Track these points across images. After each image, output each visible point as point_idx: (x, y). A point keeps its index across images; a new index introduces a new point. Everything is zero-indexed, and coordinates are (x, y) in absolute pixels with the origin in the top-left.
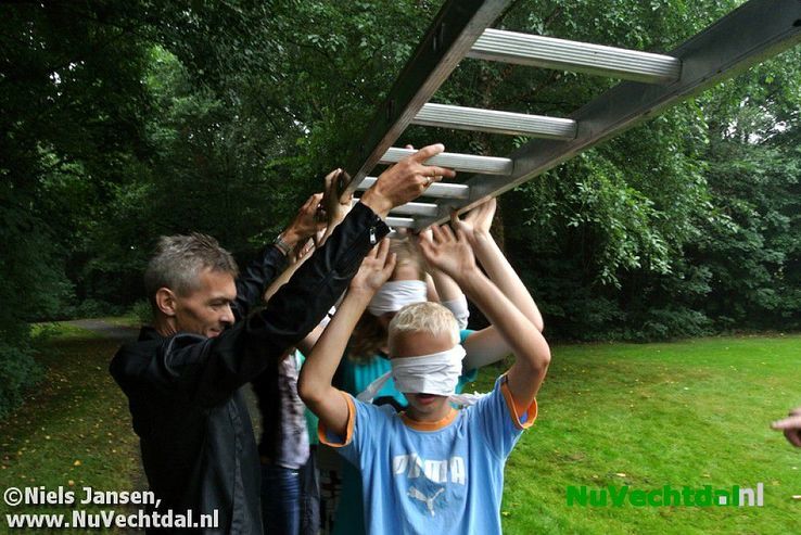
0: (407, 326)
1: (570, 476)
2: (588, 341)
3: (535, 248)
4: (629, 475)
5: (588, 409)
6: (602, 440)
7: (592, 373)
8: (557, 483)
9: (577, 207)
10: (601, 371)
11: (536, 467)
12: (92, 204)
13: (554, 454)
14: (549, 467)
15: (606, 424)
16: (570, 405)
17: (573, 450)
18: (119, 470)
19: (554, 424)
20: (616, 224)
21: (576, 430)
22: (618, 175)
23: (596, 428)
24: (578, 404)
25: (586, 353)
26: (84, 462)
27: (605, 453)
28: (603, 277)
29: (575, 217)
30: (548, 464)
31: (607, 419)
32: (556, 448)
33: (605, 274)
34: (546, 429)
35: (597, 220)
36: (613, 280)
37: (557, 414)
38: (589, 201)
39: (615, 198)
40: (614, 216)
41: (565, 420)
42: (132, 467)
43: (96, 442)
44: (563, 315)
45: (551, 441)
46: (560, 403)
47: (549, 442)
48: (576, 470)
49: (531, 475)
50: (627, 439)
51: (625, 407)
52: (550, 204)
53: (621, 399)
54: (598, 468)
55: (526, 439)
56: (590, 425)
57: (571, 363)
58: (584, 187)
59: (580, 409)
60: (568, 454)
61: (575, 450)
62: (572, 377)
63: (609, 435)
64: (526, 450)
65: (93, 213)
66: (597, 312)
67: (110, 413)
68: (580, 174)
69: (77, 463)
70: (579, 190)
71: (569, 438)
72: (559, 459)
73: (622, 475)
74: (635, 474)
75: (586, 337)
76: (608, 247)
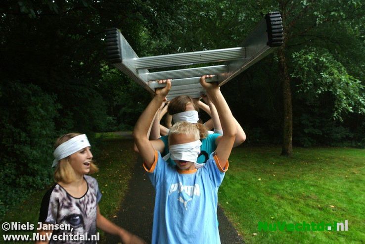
0: (174, 131)
1: (308, 205)
2: (333, 146)
3: (308, 103)
4: (336, 206)
5: (325, 177)
6: (328, 191)
7: (331, 161)
8: (300, 207)
9: (321, 84)
10: (336, 160)
11: (292, 200)
12: (121, 85)
13: (302, 195)
14: (299, 200)
15: (331, 184)
16: (316, 175)
17: (312, 194)
18: (121, 189)
19: (307, 182)
20: (339, 92)
21: (316, 185)
22: (343, 69)
23: (326, 185)
24: (321, 174)
25: (332, 152)
26: (108, 185)
27: (327, 196)
28: (335, 117)
29: (320, 89)
30: (298, 199)
31: (332, 181)
32: (304, 193)
33: (335, 115)
34: (302, 184)
35: (331, 90)
36: (339, 118)
37: (309, 178)
38: (328, 81)
39: (340, 80)
40: (340, 88)
41: (313, 181)
42: (126, 188)
43: (114, 178)
44: (321, 134)
45: (303, 189)
46: (312, 173)
47: (302, 190)
48: (311, 203)
49: (289, 203)
50: (340, 191)
51: (343, 176)
52: (309, 83)
53: (343, 173)
54: (322, 202)
55: (291, 188)
56: (324, 184)
57: (323, 156)
58: (324, 75)
59: (321, 176)
60: (309, 195)
61: (313, 194)
62: (321, 162)
63: (332, 188)
64: (290, 192)
65: (122, 89)
66: (338, 133)
67: (122, 168)
68: (324, 69)
69: (106, 185)
70: (322, 77)
71: (312, 188)
72: (305, 197)
73: (332, 206)
74: (339, 206)
75: (333, 144)
76: (336, 103)
